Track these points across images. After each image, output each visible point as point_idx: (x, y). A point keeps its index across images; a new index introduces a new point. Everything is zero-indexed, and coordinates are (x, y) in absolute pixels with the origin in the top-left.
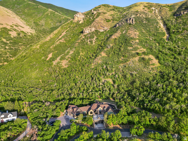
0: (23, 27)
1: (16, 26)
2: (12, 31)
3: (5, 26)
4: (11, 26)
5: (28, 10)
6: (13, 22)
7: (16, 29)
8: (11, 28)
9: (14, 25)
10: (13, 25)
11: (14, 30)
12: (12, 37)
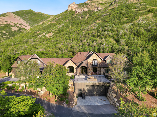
0: (25, 26)
1: (19, 24)
2: (14, 27)
3: (8, 23)
4: (15, 24)
5: (34, 18)
6: (18, 21)
7: (18, 26)
8: (14, 25)
9: (18, 24)
10: (16, 23)
11: (17, 27)
12: (13, 30)
